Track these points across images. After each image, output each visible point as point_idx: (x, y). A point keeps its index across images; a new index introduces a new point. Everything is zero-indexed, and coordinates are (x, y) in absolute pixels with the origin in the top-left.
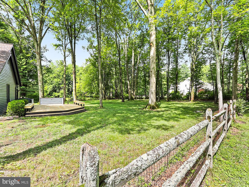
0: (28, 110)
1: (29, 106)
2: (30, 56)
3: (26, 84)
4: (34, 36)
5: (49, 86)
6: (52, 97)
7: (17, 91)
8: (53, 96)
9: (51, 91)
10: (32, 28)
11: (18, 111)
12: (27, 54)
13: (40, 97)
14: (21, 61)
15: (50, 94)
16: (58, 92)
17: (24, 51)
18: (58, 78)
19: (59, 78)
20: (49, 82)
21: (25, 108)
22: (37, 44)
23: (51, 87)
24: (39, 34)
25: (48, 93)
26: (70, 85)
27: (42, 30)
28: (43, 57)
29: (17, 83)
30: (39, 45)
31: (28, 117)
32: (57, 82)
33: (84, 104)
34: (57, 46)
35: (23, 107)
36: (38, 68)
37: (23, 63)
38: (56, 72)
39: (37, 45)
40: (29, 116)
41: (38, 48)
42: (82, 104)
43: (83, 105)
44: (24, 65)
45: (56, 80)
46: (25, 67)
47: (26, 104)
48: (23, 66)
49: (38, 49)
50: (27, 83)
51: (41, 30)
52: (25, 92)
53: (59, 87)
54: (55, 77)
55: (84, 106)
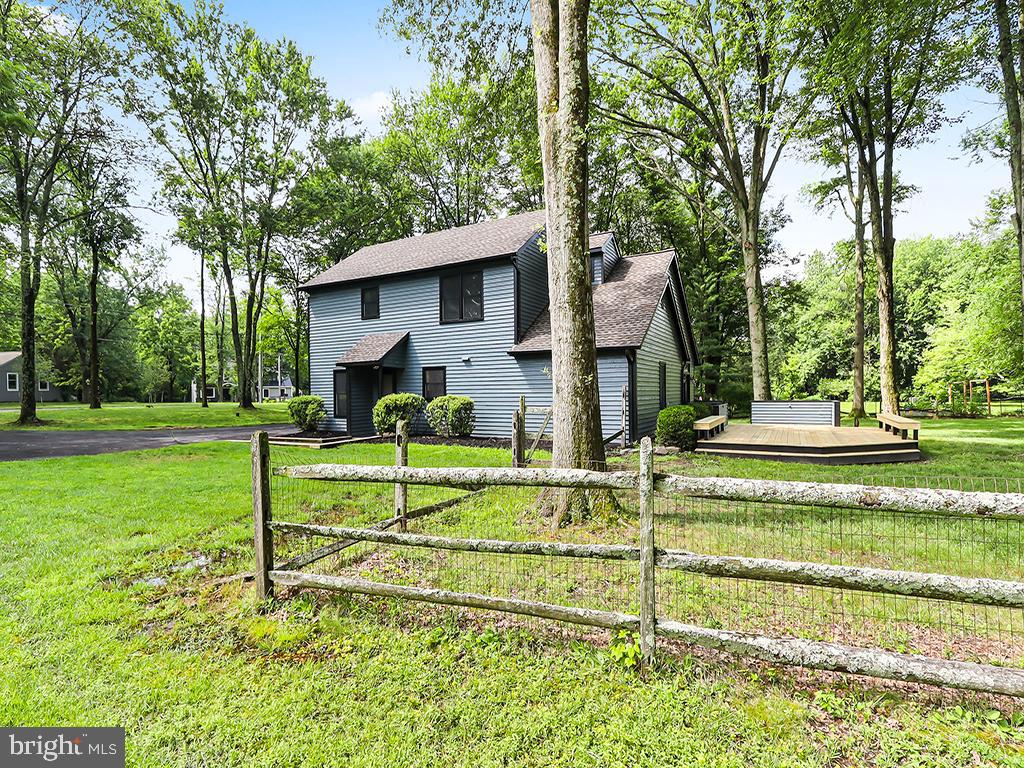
0: (703, 434)
1: (705, 424)
2: (730, 258)
3: (717, 354)
4: (736, 194)
5: (804, 357)
6: (816, 397)
7: (685, 380)
8: (819, 394)
9: (813, 374)
10: (731, 168)
11: (680, 435)
12: (721, 253)
13: (756, 397)
14: (704, 282)
15: (810, 387)
16: (843, 378)
17: (712, 249)
18: (841, 316)
19: (848, 316)
20: (802, 338)
21: (695, 428)
22: (746, 214)
23: (815, 358)
24: (753, 178)
25: (801, 382)
26: (904, 341)
27: (762, 159)
28: (772, 251)
29: (683, 357)
30: (754, 217)
31: (699, 453)
32: (839, 336)
33: (916, 432)
34: (825, 189)
35: (690, 425)
36: (751, 295)
37: (708, 288)
38: (833, 292)
39: (744, 220)
40: (704, 452)
41: (750, 228)
42: (906, 431)
43: (910, 433)
44: (713, 293)
45: (832, 326)
46: (713, 298)
47: (699, 418)
48: (708, 296)
49: (748, 230)
50: (719, 351)
51: (758, 160)
52: (713, 381)
53: (847, 354)
54: (829, 316)
55: (916, 437)
